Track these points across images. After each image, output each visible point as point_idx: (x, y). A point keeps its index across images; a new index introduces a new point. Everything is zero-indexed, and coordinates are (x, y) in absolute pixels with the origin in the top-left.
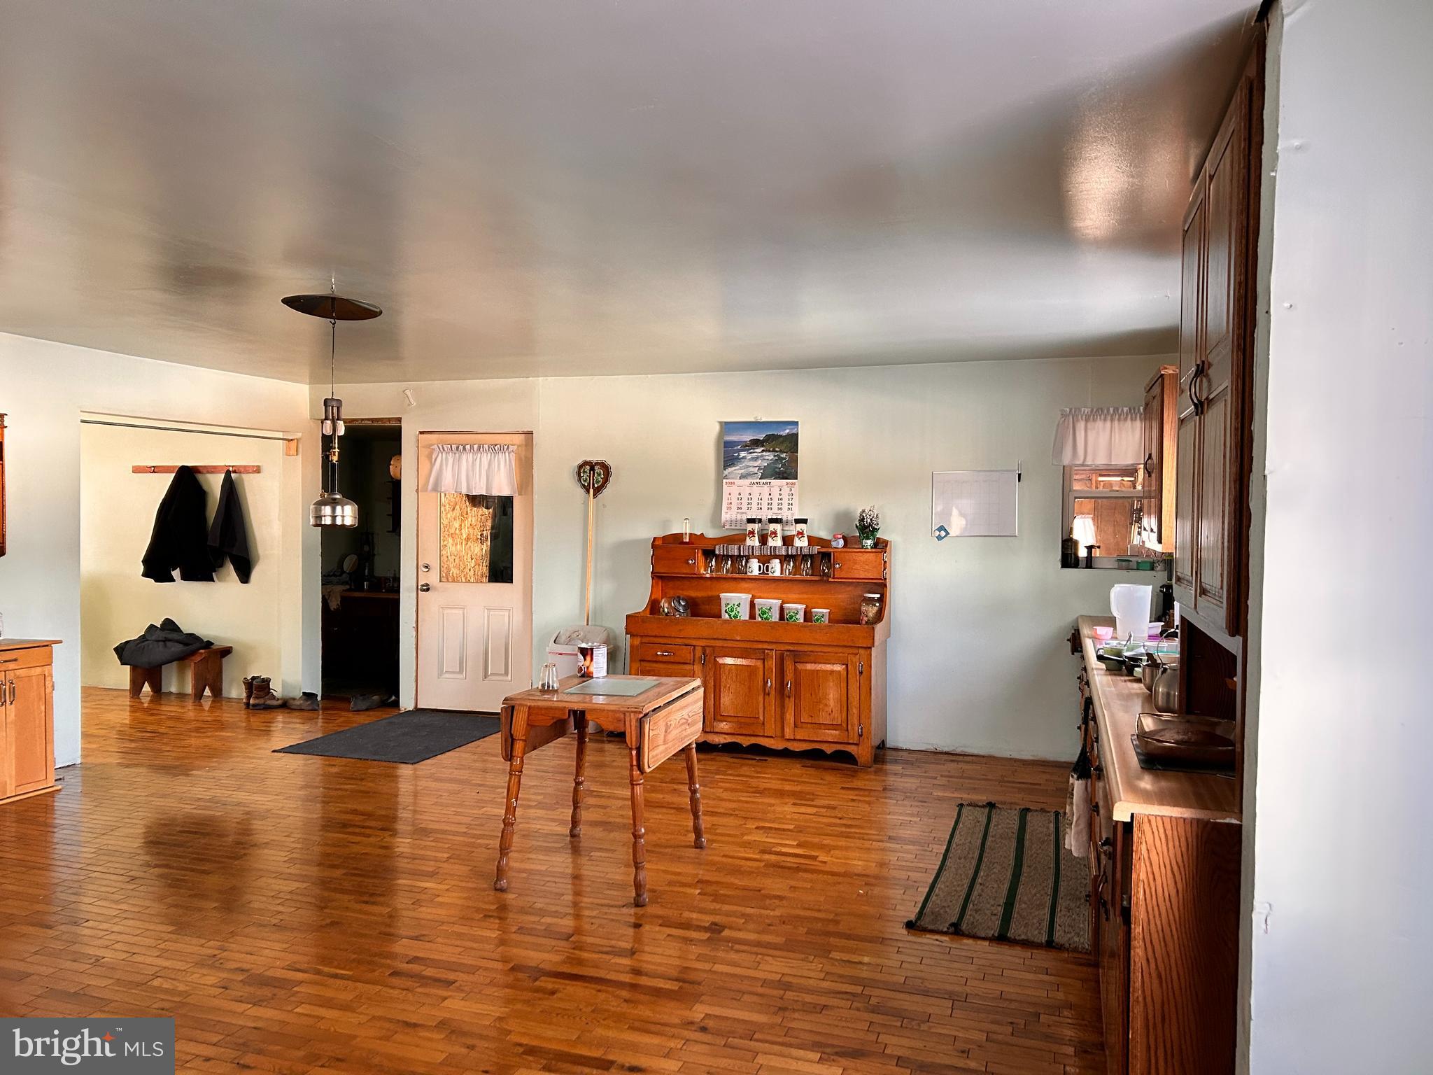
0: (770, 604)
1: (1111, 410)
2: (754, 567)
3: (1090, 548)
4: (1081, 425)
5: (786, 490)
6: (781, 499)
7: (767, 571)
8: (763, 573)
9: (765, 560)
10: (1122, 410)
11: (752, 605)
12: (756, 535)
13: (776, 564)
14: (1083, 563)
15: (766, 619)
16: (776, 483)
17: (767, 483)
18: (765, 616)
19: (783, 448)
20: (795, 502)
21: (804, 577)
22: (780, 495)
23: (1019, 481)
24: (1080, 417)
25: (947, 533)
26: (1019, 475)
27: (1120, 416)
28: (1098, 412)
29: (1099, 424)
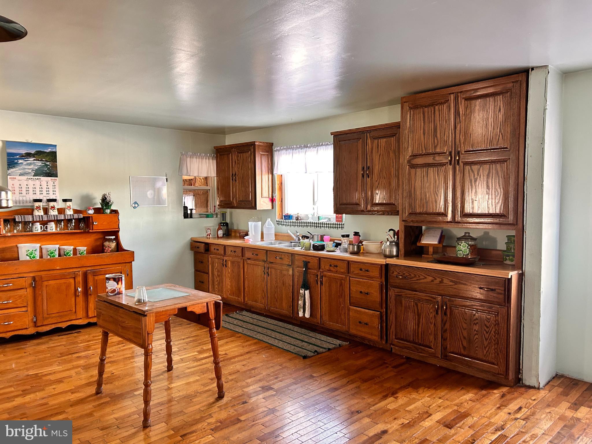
0: (53, 247)
1: (199, 154)
2: (38, 228)
3: (191, 210)
4: (189, 159)
5: (51, 184)
6: (48, 188)
7: (47, 229)
8: (44, 230)
9: (44, 223)
10: (202, 155)
11: (41, 249)
12: (42, 209)
13: (53, 224)
14: (189, 216)
15: (53, 256)
16: (44, 179)
17: (38, 179)
18: (53, 255)
19: (47, 159)
20: (57, 190)
21: (70, 231)
22: (47, 185)
23: (167, 182)
24: (188, 156)
25: (138, 205)
26: (167, 179)
27: (201, 157)
28: (194, 155)
29: (195, 159)
